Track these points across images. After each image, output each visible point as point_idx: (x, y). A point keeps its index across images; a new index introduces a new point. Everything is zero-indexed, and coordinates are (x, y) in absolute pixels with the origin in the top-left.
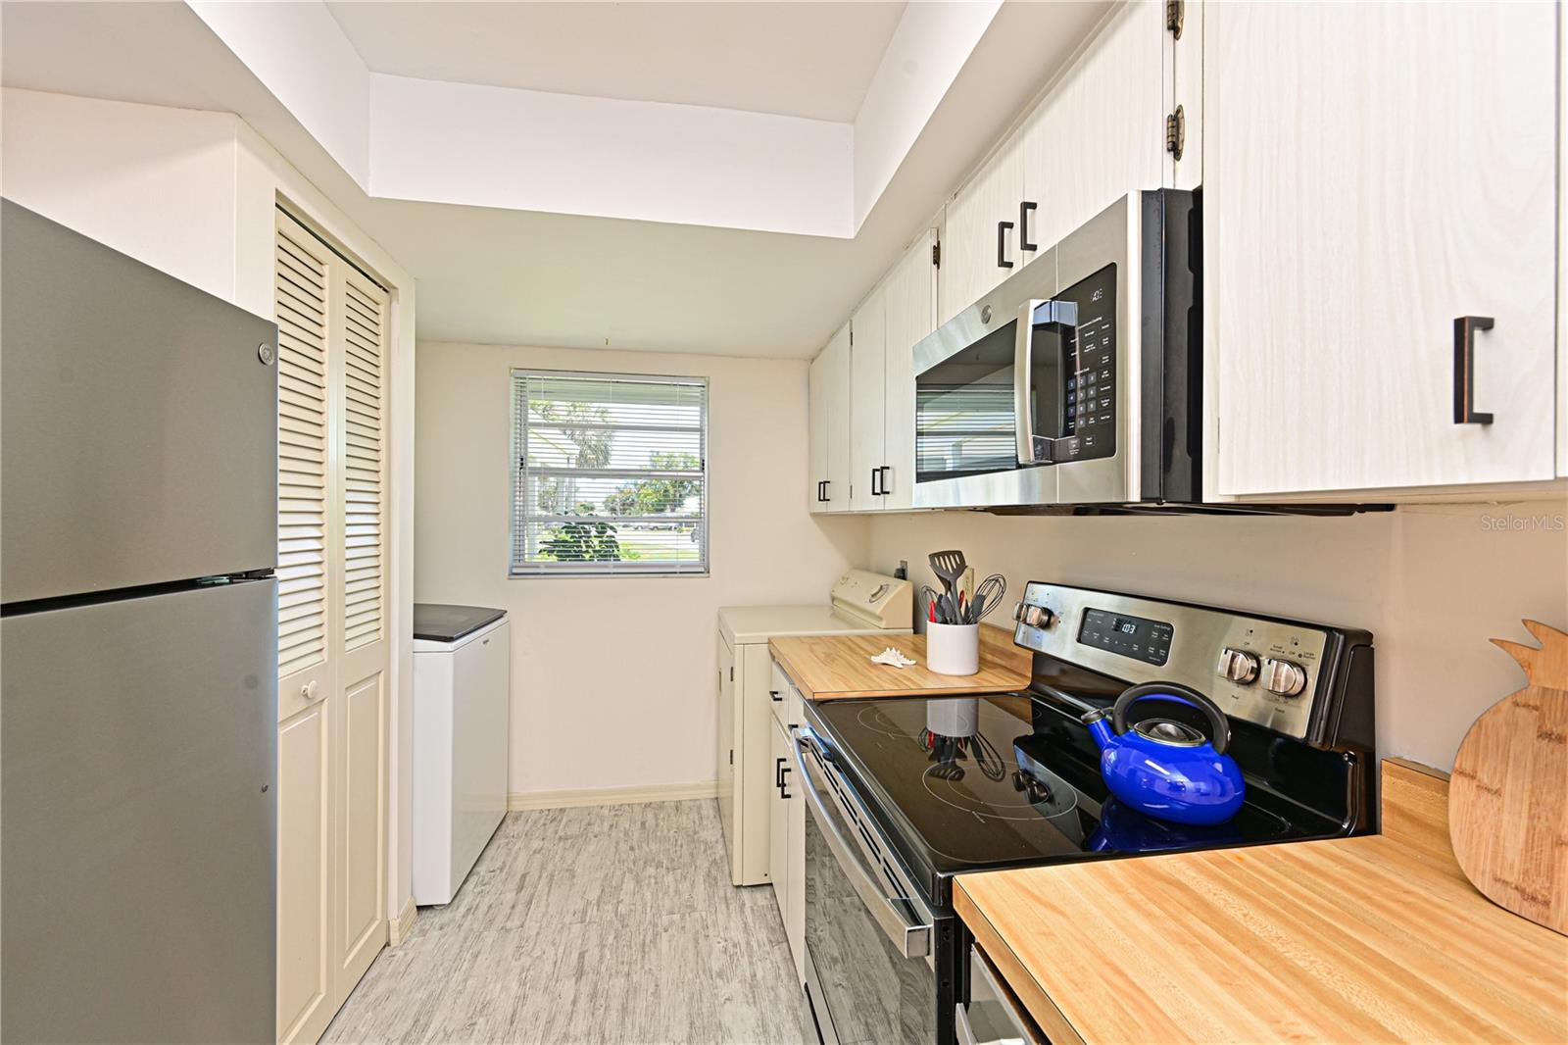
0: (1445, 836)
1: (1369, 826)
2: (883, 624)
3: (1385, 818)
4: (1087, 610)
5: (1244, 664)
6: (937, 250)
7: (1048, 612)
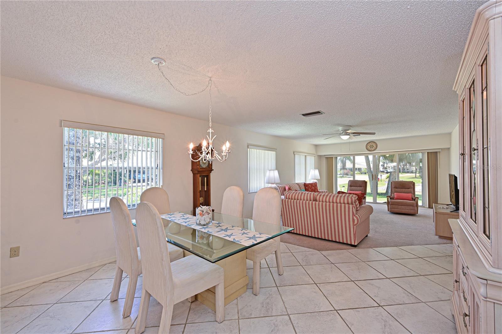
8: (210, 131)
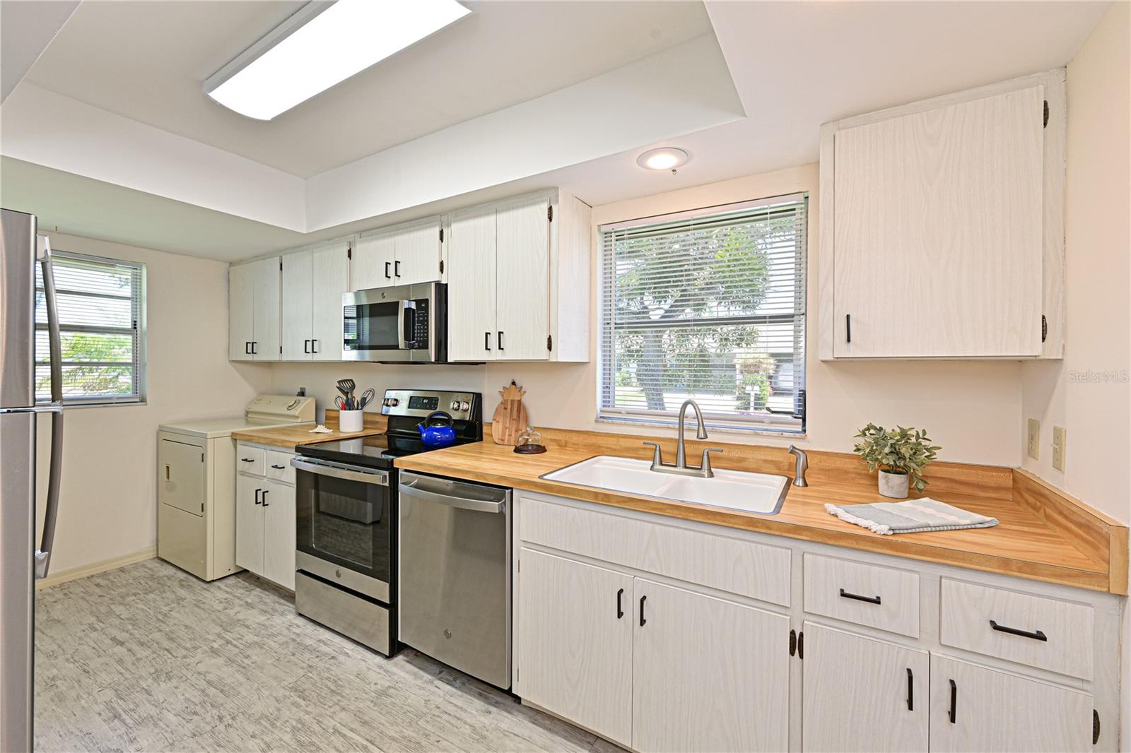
0: (492, 435)
1: (481, 439)
2: (299, 420)
3: (484, 437)
4: (411, 397)
5: (456, 406)
6: (350, 252)
7: (396, 400)
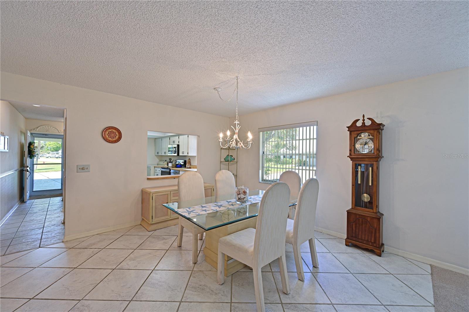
6: (170, 138)
8: (237, 123)
